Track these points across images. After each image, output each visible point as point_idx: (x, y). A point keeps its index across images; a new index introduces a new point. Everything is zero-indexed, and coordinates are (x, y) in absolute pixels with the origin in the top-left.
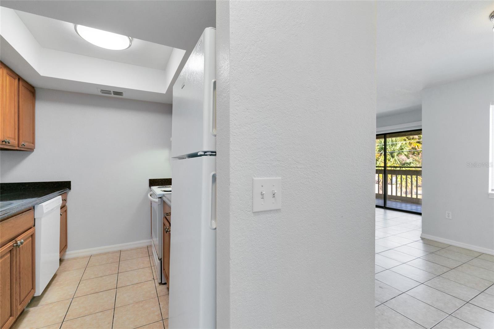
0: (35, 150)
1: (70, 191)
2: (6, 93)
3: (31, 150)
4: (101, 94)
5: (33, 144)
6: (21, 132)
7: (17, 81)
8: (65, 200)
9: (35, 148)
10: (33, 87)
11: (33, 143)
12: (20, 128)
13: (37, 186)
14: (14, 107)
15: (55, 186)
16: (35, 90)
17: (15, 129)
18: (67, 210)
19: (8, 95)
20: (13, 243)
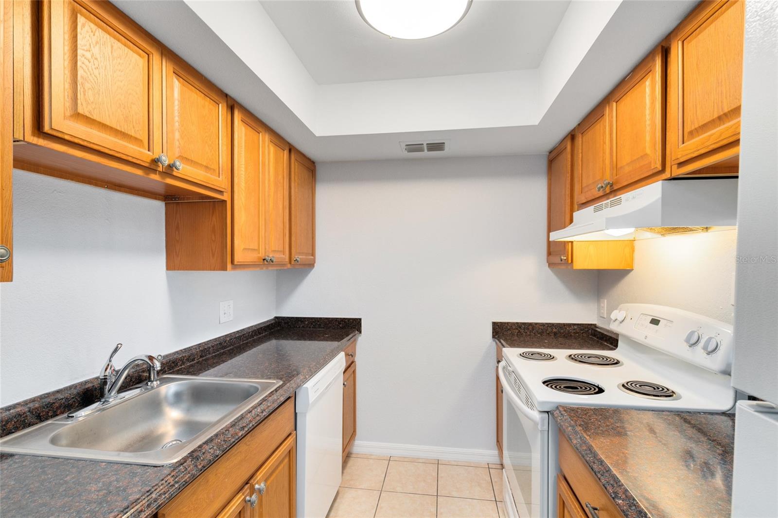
0: (315, 264)
1: (360, 336)
2: (269, 175)
3: (311, 265)
4: (407, 154)
5: (312, 256)
6: (293, 239)
7: (286, 152)
8: (351, 355)
9: (315, 262)
10: (313, 163)
11: (313, 254)
12: (292, 233)
13: (318, 323)
14: (282, 197)
15: (341, 325)
16: (315, 167)
17: (284, 235)
18: (355, 369)
19: (272, 179)
20: (243, 497)
